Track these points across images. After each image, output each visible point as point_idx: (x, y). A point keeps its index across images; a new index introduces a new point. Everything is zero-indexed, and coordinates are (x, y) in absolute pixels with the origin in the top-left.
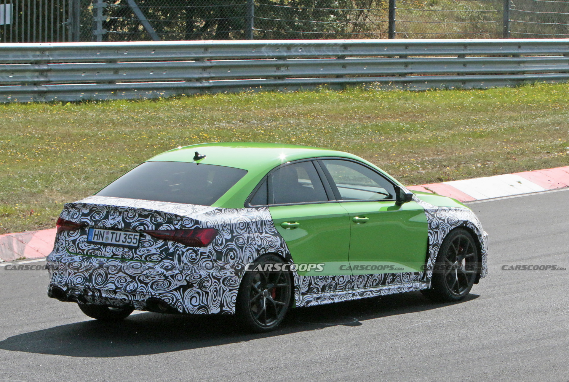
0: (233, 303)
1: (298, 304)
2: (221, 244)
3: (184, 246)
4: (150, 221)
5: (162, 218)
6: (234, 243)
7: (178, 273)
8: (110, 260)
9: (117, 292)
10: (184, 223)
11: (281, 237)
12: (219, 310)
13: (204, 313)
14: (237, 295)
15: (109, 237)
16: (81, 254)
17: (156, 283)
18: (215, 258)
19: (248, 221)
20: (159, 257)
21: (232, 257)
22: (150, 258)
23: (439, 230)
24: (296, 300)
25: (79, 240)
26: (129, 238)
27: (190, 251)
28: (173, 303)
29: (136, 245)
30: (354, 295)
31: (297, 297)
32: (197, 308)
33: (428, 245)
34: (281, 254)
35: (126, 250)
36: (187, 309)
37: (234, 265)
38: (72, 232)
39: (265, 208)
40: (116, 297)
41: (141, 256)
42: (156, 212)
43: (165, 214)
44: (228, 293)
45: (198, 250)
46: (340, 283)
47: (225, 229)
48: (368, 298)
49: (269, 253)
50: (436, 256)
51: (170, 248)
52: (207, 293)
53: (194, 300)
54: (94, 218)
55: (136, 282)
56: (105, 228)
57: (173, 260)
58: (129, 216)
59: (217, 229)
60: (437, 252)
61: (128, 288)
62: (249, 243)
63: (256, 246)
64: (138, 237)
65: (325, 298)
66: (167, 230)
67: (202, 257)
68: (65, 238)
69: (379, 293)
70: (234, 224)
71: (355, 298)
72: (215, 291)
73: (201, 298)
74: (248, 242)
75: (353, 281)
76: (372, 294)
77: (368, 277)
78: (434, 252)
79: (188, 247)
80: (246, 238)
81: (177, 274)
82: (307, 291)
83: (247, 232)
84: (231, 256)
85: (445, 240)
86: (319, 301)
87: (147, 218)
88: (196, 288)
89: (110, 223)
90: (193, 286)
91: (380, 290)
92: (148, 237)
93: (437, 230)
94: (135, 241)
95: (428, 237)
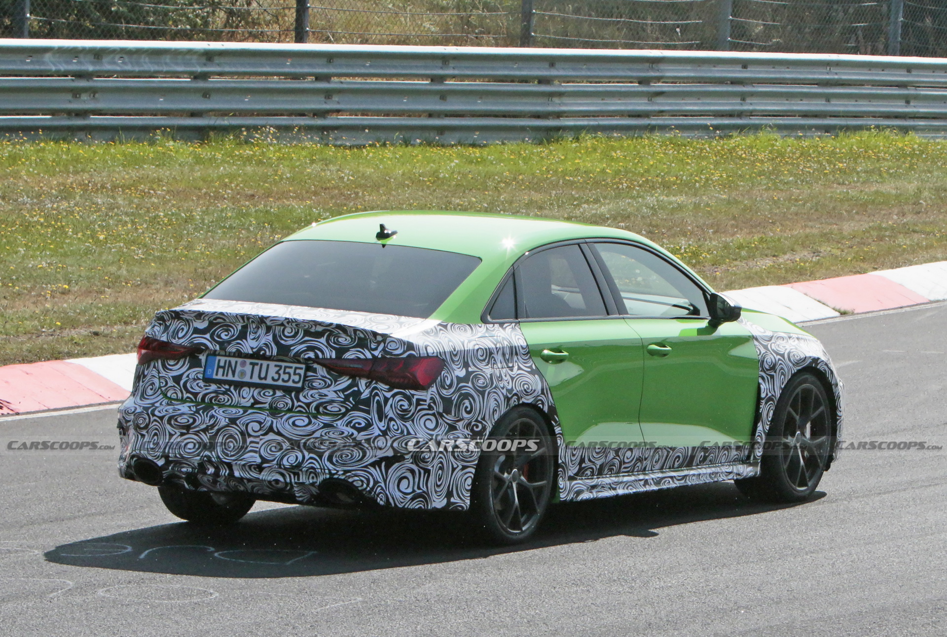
0: (467, 490)
1: (563, 496)
2: (450, 386)
3: (387, 387)
4: (326, 344)
5: (348, 338)
6: (470, 384)
7: (379, 435)
8: (250, 411)
9: (265, 468)
10: (389, 347)
11: (542, 377)
12: (445, 501)
13: (421, 507)
14: (473, 476)
15: (245, 371)
16: (192, 401)
17: (339, 453)
18: (441, 410)
19: (490, 347)
20: (342, 406)
21: (468, 409)
22: (325, 408)
23: (775, 372)
24: (560, 488)
25: (188, 376)
26: (285, 373)
27: (398, 398)
28: (368, 489)
29: (300, 385)
30: (646, 482)
31: (561, 483)
32: (409, 497)
33: (759, 399)
34: (541, 406)
35: (279, 393)
36: (393, 498)
37: (470, 424)
38: (172, 362)
39: (513, 324)
40: (261, 477)
41: (308, 405)
42: (339, 327)
43: (356, 330)
44: (460, 473)
45: (413, 395)
46: (626, 461)
47: (456, 359)
48: (668, 489)
49: (524, 404)
50: (770, 419)
51: (362, 391)
52: (427, 471)
53: (404, 483)
54: (219, 336)
55: (302, 452)
56: (239, 354)
57: (368, 412)
58: (286, 334)
59: (443, 360)
60: (772, 412)
61: (285, 462)
62: (494, 386)
63: (504, 391)
64: (302, 372)
65: (603, 487)
66: (359, 358)
67: (419, 408)
68: (159, 373)
69: (683, 481)
70: (468, 351)
71: (648, 488)
72: (440, 468)
73: (417, 480)
74: (492, 383)
75: (646, 459)
76: (673, 481)
77: (668, 452)
78: (767, 411)
79: (396, 390)
80: (489, 376)
81: (376, 437)
82: (577, 474)
83: (490, 365)
84: (467, 407)
85: (784, 391)
86: (594, 491)
87: (320, 338)
88: (409, 463)
89: (249, 345)
90: (404, 459)
91: (685, 477)
92: (321, 371)
93: (773, 373)
94: (296, 378)
95: (759, 384)
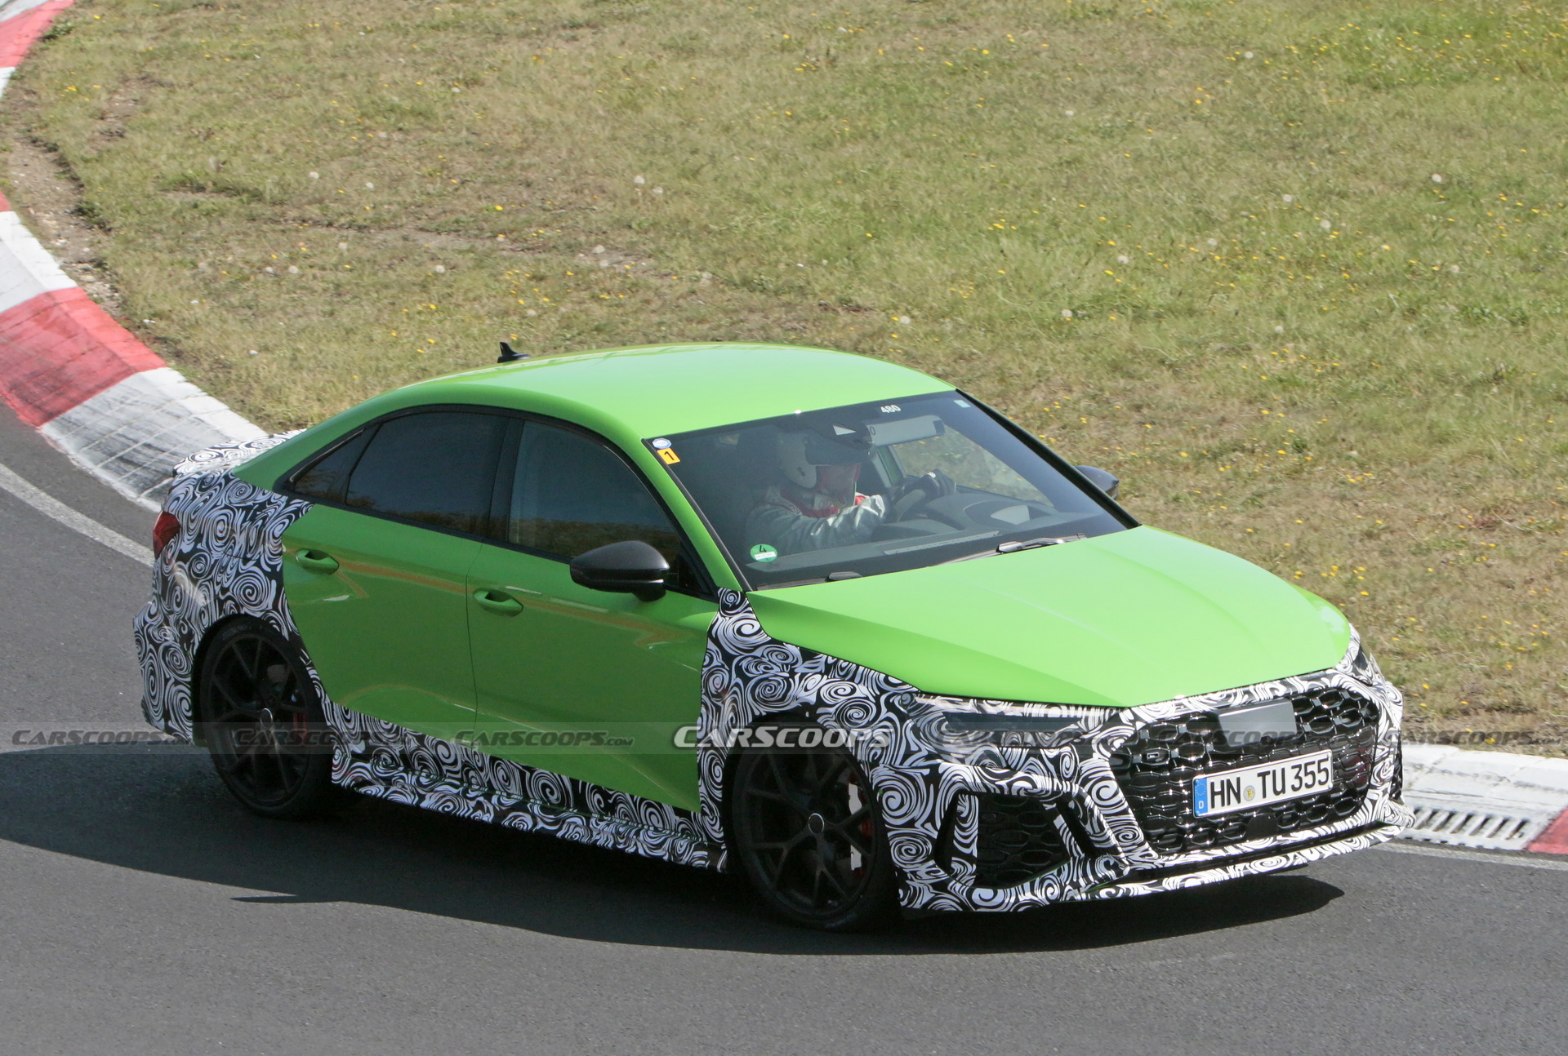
0: (187, 717)
1: (336, 776)
2: (170, 561)
6: (187, 566)
11: (280, 586)
14: (189, 699)
19: (235, 521)
21: (178, 600)
23: (723, 703)
24: (333, 765)
30: (479, 806)
31: (337, 757)
34: (276, 627)
37: (178, 620)
39: (306, 503)
44: (174, 688)
49: (246, 616)
50: (718, 780)
59: (179, 523)
60: (719, 768)
62: (210, 577)
63: (218, 588)
65: (403, 787)
69: (554, 828)
71: (478, 815)
75: (480, 768)
76: (534, 822)
77: (522, 773)
78: (709, 765)
82: (368, 754)
83: (225, 548)
84: (177, 597)
86: (390, 788)
91: (559, 822)
93: (720, 704)
